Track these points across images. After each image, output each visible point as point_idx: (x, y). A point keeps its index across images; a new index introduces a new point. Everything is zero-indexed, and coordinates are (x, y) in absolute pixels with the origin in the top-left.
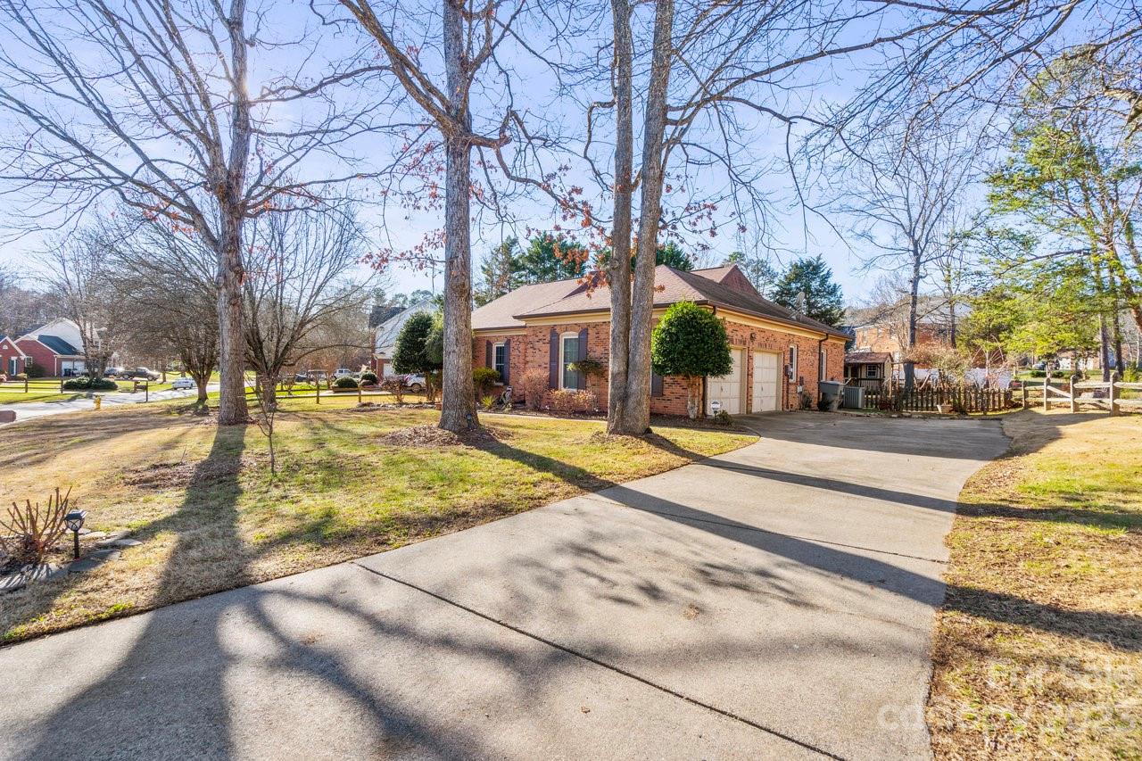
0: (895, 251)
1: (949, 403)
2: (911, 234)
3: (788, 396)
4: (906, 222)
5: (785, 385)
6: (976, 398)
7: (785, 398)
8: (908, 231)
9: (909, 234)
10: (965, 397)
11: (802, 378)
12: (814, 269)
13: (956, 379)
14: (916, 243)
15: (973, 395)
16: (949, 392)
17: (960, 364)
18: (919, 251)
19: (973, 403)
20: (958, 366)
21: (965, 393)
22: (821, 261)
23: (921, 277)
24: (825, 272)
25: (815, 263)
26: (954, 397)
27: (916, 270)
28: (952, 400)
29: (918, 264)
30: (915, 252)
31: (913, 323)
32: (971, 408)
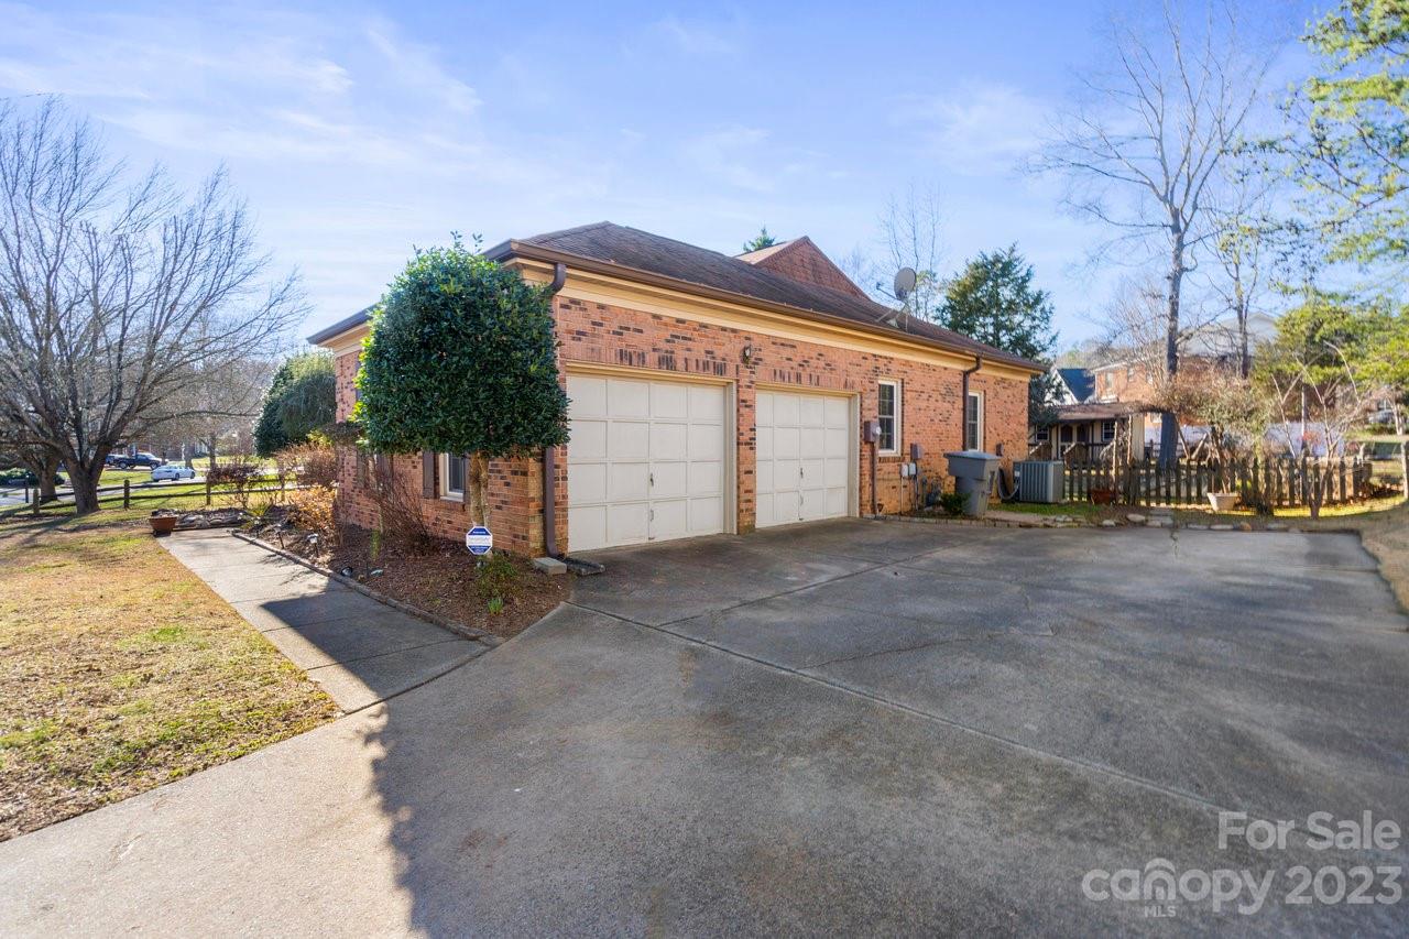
0: (1140, 228)
1: (1233, 490)
2: (1167, 199)
3: (873, 486)
4: (1160, 182)
5: (867, 465)
6: (1291, 479)
7: (868, 490)
8: (1162, 193)
9: (1164, 199)
10: (1268, 478)
11: (913, 447)
12: (1003, 269)
13: (1252, 441)
14: (1176, 214)
15: (1283, 473)
16: (1233, 466)
17: (1256, 409)
18: (1182, 226)
19: (1286, 490)
20: (1251, 413)
21: (1267, 468)
22: (1016, 254)
23: (1187, 270)
24: (1023, 273)
25: (1006, 259)
26: (1244, 477)
27: (1178, 257)
28: (1238, 483)
29: (1180, 246)
30: (1176, 229)
31: (1172, 348)
32: (1281, 498)
